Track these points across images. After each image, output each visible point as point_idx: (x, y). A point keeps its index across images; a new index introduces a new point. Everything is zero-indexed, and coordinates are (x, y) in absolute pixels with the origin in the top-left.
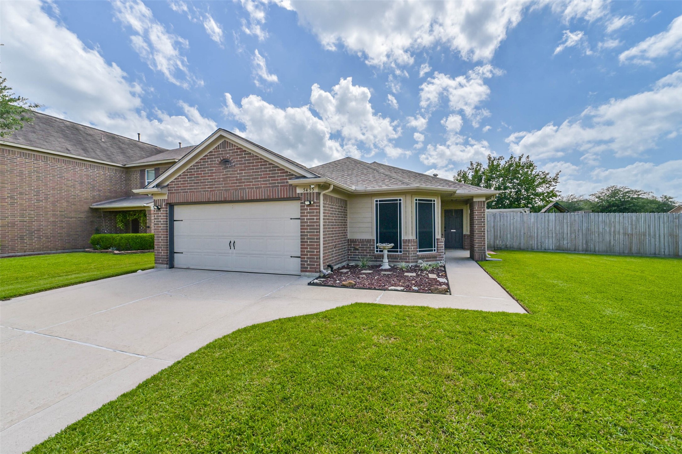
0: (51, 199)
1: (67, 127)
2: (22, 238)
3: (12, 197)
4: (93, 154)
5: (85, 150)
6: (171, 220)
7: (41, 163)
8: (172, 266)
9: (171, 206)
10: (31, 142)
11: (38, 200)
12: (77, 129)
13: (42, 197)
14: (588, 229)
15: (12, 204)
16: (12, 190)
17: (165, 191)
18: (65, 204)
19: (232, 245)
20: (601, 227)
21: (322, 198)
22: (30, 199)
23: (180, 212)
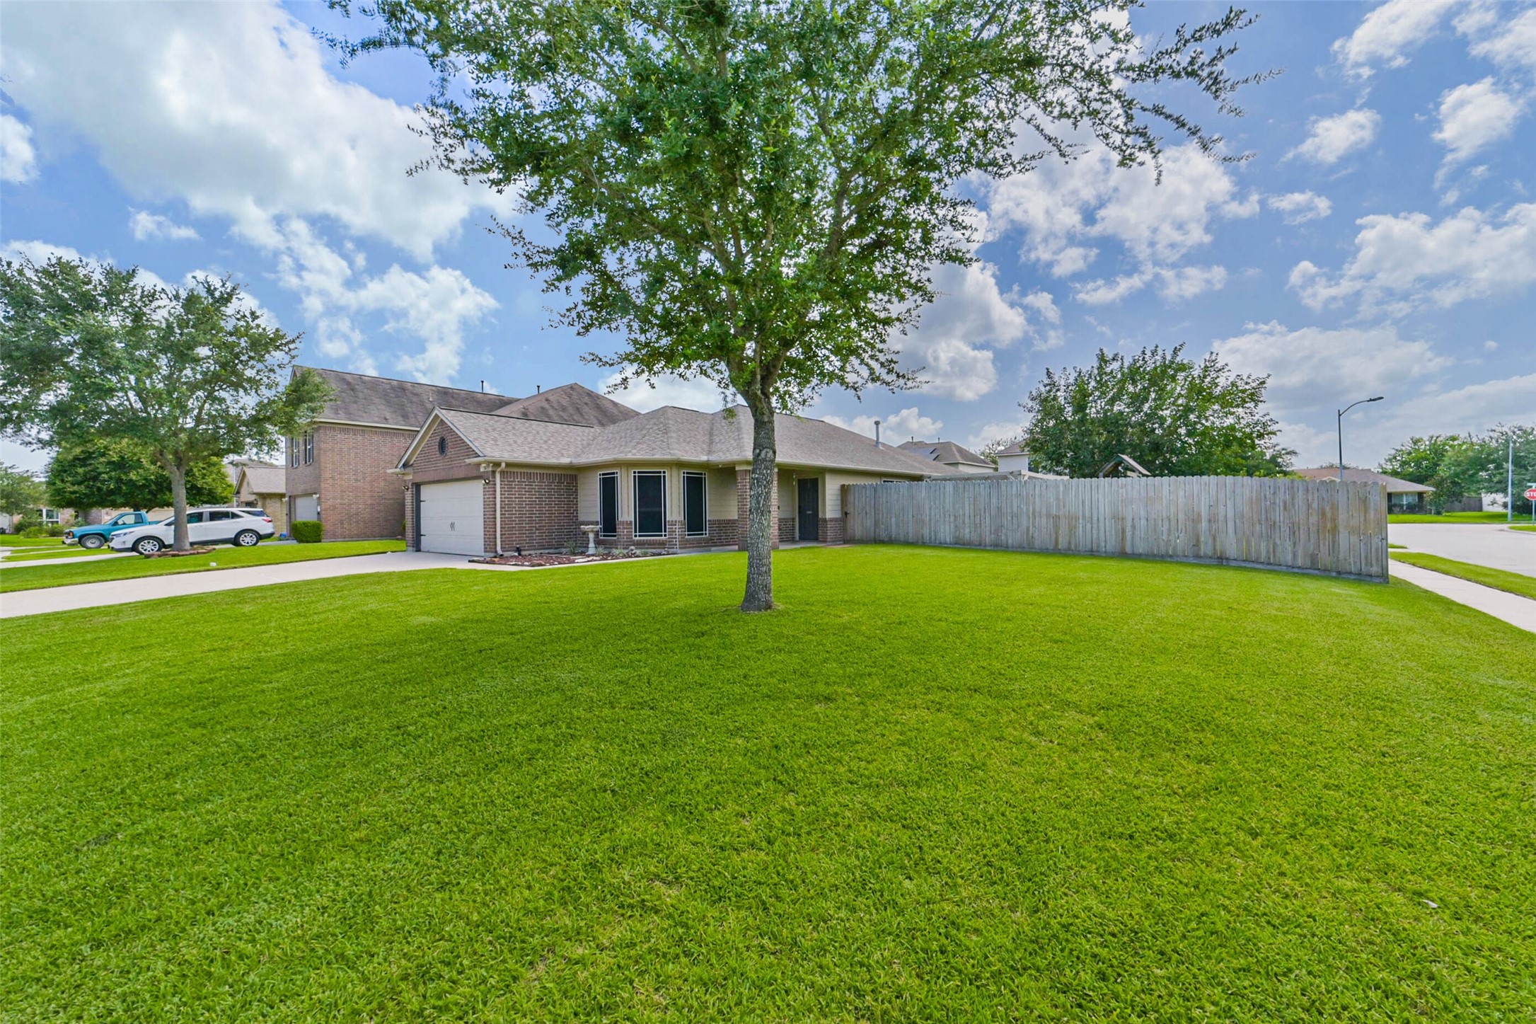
0: (368, 479)
1: (393, 388)
2: (342, 522)
3: (333, 478)
4: (412, 421)
5: (405, 417)
6: (418, 501)
7: (360, 438)
8: (418, 550)
9: (417, 486)
10: (349, 415)
11: (356, 480)
12: (404, 389)
13: (360, 476)
14: (999, 509)
15: (333, 485)
16: (333, 470)
17: (409, 470)
18: (382, 484)
19: (452, 525)
20: (1015, 505)
21: (498, 476)
22: (349, 479)
23: (426, 492)
